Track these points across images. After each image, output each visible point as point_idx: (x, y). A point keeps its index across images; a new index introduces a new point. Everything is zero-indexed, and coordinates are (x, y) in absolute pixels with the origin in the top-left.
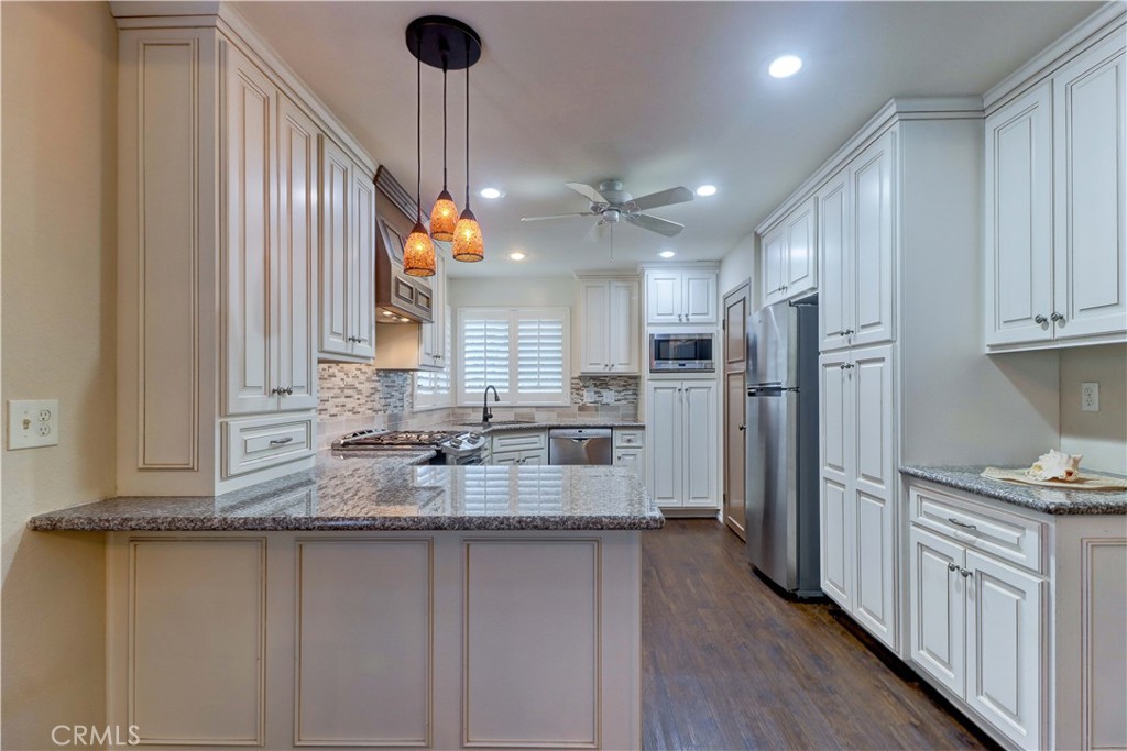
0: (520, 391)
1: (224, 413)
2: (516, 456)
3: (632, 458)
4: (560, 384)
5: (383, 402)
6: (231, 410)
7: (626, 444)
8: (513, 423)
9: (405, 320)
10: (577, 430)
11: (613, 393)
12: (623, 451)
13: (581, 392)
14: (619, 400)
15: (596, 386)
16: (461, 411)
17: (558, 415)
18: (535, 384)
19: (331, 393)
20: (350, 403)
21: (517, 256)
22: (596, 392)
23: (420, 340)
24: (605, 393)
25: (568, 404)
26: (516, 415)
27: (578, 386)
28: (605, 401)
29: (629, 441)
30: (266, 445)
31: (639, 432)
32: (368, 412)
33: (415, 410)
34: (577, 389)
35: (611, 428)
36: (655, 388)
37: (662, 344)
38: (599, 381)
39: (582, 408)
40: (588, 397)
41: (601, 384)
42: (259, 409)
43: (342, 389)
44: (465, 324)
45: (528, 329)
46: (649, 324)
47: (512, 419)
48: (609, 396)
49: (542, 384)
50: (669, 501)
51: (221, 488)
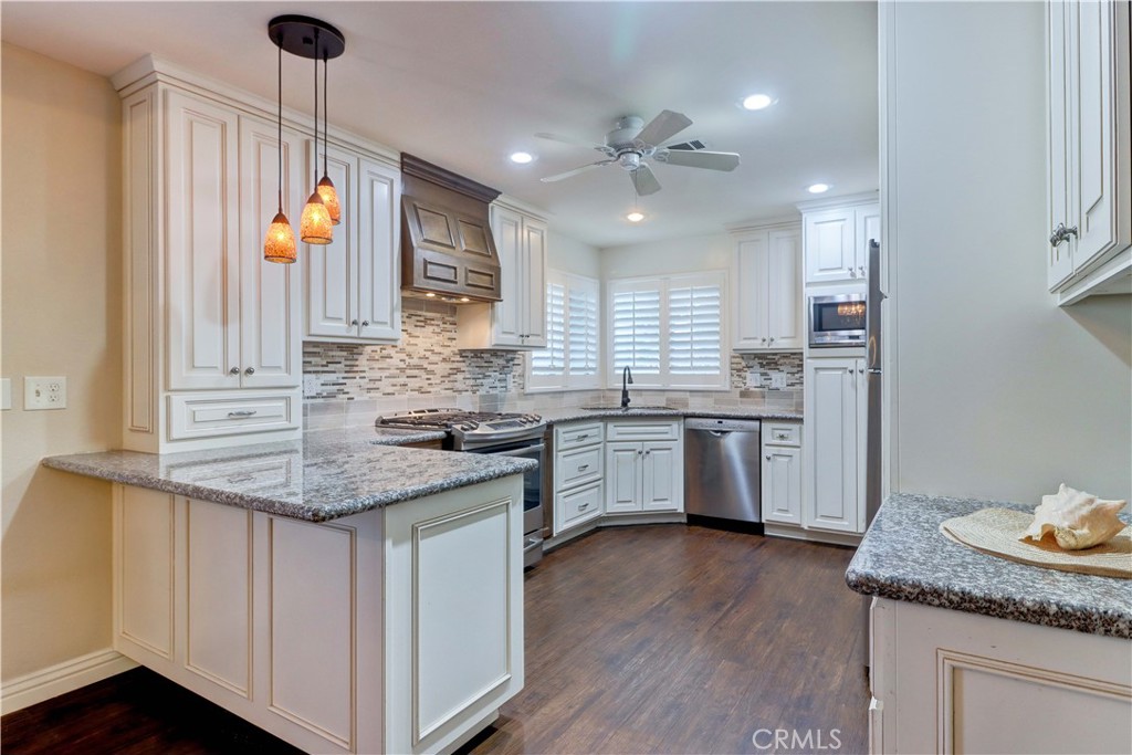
0: (673, 372)
1: (167, 388)
2: (638, 446)
3: (786, 459)
4: (717, 364)
5: (472, 382)
6: (173, 387)
7: (778, 442)
8: (664, 408)
9: (465, 300)
10: (717, 421)
11: (784, 375)
12: (775, 450)
13: (743, 374)
14: (792, 385)
15: (762, 366)
16: (609, 394)
17: (716, 402)
18: (688, 364)
19: (387, 373)
20: (413, 383)
21: (636, 217)
22: (762, 374)
23: (493, 319)
24: (774, 375)
25: (727, 388)
26: (668, 400)
27: (740, 367)
28: (773, 386)
29: (782, 437)
30: (224, 415)
31: (795, 427)
32: (443, 392)
33: (528, 390)
34: (739, 370)
35: (760, 419)
36: (816, 369)
37: (824, 310)
38: (768, 361)
39: (745, 394)
40: (753, 380)
41: (768, 364)
42: (213, 386)
43: (402, 370)
44: (614, 297)
45: (679, 298)
46: (808, 284)
47: (664, 405)
48: (779, 379)
49: (696, 364)
50: (835, 522)
51: (165, 448)
